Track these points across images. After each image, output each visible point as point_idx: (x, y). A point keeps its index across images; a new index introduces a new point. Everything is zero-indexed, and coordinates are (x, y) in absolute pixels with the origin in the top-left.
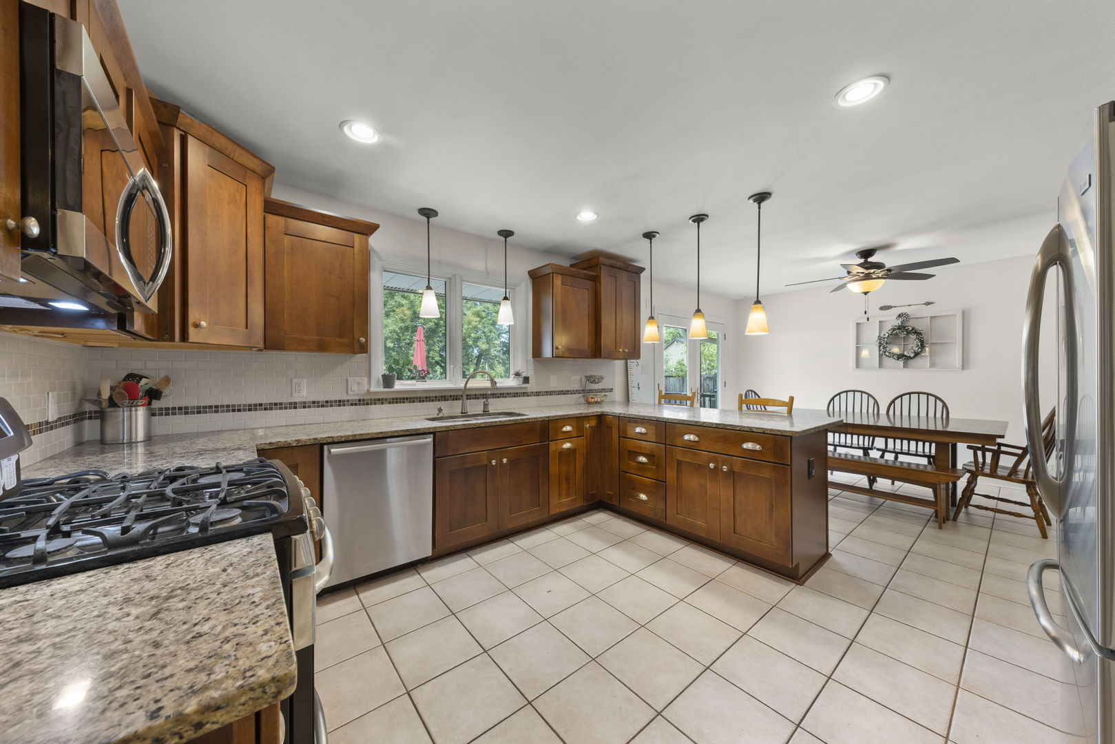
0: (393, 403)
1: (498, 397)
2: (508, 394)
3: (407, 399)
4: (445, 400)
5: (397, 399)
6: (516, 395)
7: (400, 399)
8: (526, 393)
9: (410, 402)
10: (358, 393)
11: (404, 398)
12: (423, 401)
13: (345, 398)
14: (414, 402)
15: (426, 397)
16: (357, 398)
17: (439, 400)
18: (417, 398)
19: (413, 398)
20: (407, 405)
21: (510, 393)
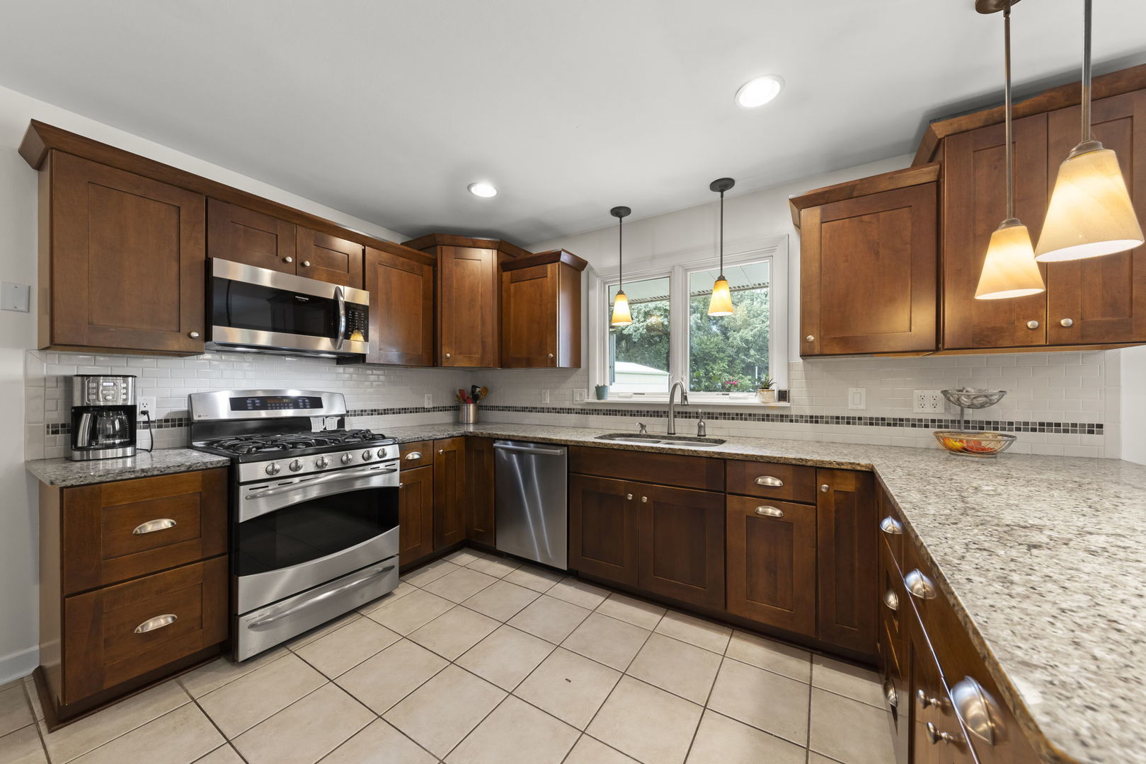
0: (607, 414)
1: (733, 419)
2: (750, 415)
3: (619, 411)
4: (658, 416)
5: (610, 411)
6: (766, 418)
7: (613, 411)
8: (787, 416)
9: (622, 415)
10: (580, 402)
11: (616, 411)
12: (635, 415)
13: (572, 407)
14: (625, 415)
15: (638, 412)
16: (580, 407)
17: (651, 416)
18: (628, 411)
19: (625, 411)
20: (619, 418)
21: (755, 415)
